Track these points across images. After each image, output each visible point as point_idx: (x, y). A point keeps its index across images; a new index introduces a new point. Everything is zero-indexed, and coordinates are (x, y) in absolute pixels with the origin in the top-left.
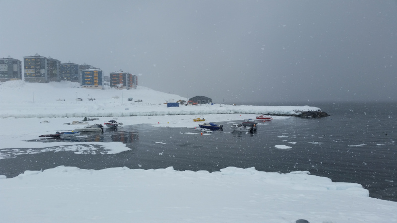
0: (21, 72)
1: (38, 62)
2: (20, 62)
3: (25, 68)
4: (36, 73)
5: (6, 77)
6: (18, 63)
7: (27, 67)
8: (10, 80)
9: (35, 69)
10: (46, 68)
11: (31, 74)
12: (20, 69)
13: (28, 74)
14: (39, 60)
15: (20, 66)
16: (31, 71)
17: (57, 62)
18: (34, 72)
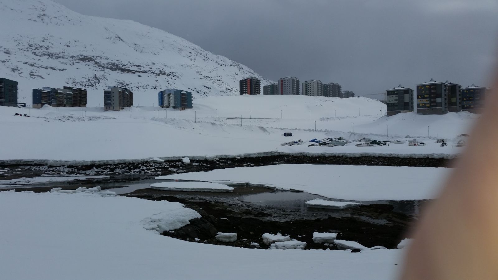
0: (412, 103)
1: (433, 89)
2: (412, 91)
3: (418, 98)
4: (431, 102)
5: (396, 110)
6: (410, 91)
7: (420, 96)
8: (400, 112)
9: (430, 98)
10: (443, 95)
11: (425, 104)
12: (412, 99)
13: (421, 105)
14: (434, 87)
15: (412, 95)
16: (425, 101)
17: (457, 88)
18: (428, 102)
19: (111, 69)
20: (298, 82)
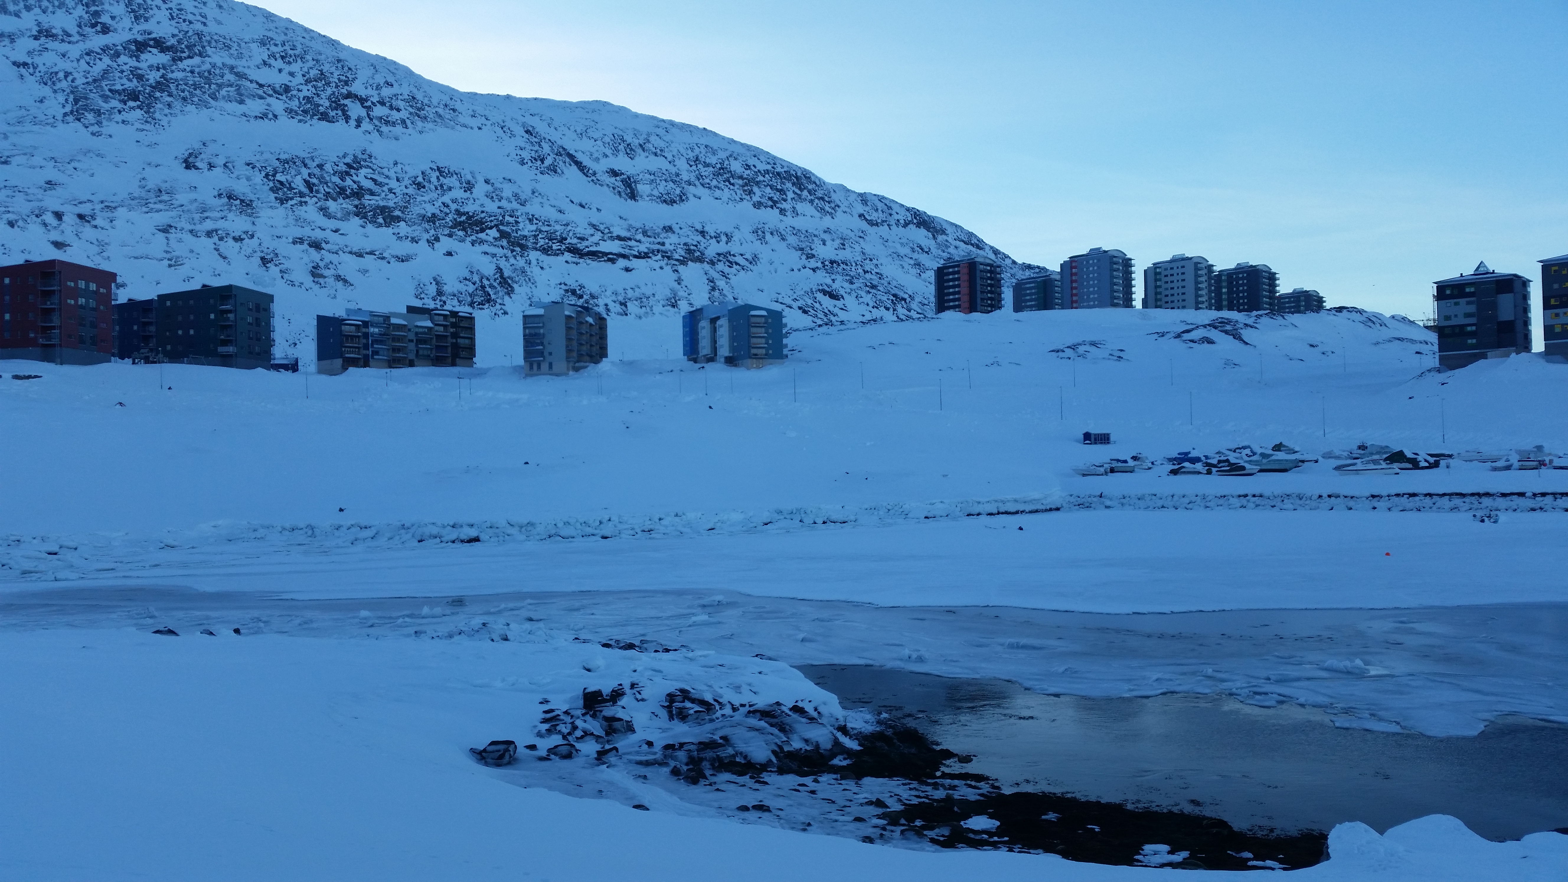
0: (1526, 322)
2: (1525, 283)
3: (1547, 306)
5: (1473, 347)
6: (1517, 285)
7: (1555, 299)
8: (1484, 356)
12: (1526, 310)
13: (1558, 329)
15: (1525, 297)
19: (546, 251)
20: (1127, 264)
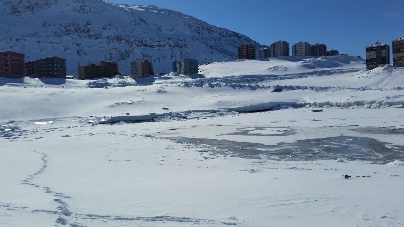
0: (389, 58)
2: (389, 47)
3: (394, 53)
5: (375, 64)
7: (396, 51)
8: (377, 66)
13: (396, 59)
16: (400, 55)
19: (138, 45)
20: (288, 44)
